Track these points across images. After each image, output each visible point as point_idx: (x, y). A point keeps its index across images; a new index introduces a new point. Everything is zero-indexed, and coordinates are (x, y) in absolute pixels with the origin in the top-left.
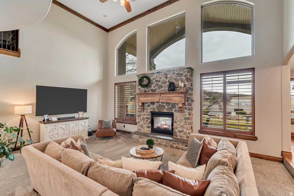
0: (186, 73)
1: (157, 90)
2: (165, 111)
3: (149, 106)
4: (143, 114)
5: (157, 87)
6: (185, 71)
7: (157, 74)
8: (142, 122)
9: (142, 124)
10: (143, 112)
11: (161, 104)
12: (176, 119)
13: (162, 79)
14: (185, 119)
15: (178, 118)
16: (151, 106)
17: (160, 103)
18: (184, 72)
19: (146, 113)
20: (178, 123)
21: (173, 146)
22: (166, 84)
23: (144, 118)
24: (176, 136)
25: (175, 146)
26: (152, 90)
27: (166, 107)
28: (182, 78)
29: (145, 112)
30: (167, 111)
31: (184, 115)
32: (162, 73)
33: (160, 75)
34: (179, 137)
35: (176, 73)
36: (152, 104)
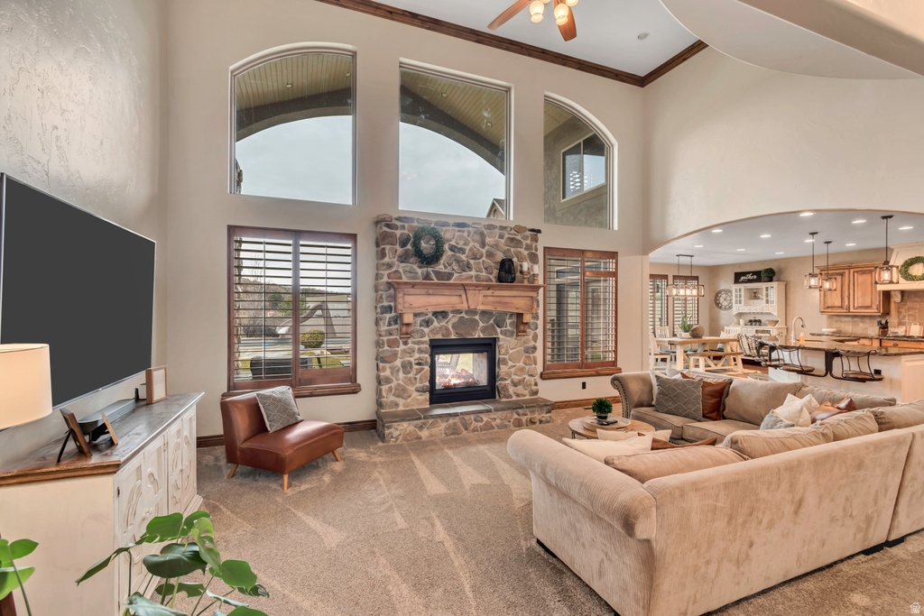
0: (529, 242)
1: (456, 275)
2: (476, 336)
3: (427, 323)
4: (404, 351)
5: (456, 268)
6: (528, 237)
7: (457, 229)
8: (401, 375)
9: (399, 384)
10: (405, 343)
11: (466, 317)
12: (507, 353)
13: (471, 244)
14: (527, 351)
15: (511, 351)
16: (435, 323)
17: (463, 315)
18: (525, 238)
19: (417, 347)
20: (510, 363)
21: (521, 420)
22: (481, 261)
23: (410, 363)
24: (508, 398)
25: (524, 419)
26: (438, 274)
27: (481, 324)
28: (520, 252)
29: (410, 345)
30: (482, 336)
31: (524, 342)
32: (470, 229)
33: (464, 232)
34: (514, 398)
35: (507, 236)
36: (440, 317)
